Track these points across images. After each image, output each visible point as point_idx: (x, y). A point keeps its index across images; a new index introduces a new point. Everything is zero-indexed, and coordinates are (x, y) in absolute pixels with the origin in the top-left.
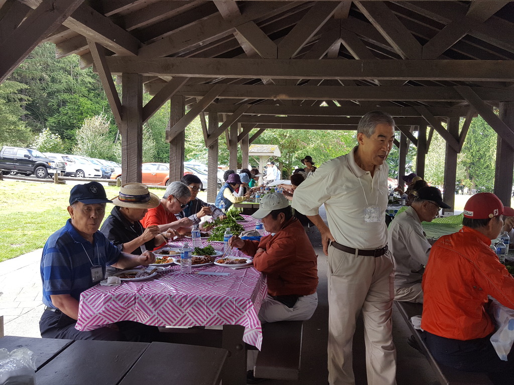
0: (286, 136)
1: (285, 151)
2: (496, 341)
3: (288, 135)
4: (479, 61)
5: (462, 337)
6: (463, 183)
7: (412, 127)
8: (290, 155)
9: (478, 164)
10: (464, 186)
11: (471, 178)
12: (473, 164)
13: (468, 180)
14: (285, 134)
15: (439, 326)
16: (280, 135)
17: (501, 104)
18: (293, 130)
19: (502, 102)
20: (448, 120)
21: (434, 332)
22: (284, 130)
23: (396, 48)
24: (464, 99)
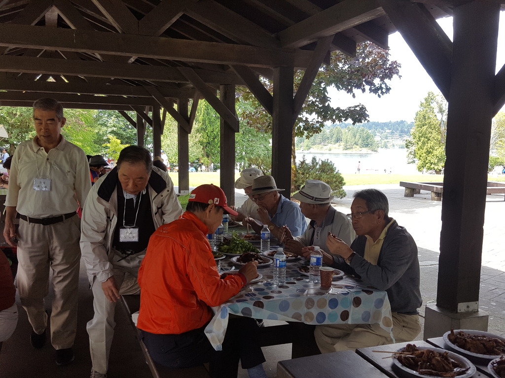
0: (15, 115)
1: (15, 131)
2: (210, 332)
3: (18, 113)
4: (195, 41)
5: (177, 331)
6: (202, 161)
7: (147, 107)
8: (22, 136)
9: (213, 144)
10: (202, 164)
11: (208, 156)
12: (209, 143)
13: (206, 158)
14: (14, 112)
15: (154, 321)
16: (9, 114)
17: (221, 87)
18: (24, 107)
19: (223, 85)
20: (178, 101)
21: (150, 329)
22: (13, 108)
23: (111, 20)
24: (188, 81)
